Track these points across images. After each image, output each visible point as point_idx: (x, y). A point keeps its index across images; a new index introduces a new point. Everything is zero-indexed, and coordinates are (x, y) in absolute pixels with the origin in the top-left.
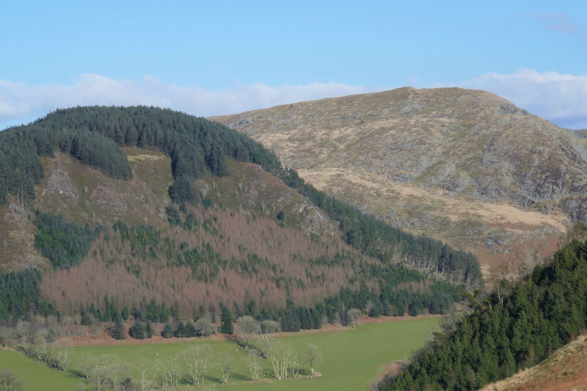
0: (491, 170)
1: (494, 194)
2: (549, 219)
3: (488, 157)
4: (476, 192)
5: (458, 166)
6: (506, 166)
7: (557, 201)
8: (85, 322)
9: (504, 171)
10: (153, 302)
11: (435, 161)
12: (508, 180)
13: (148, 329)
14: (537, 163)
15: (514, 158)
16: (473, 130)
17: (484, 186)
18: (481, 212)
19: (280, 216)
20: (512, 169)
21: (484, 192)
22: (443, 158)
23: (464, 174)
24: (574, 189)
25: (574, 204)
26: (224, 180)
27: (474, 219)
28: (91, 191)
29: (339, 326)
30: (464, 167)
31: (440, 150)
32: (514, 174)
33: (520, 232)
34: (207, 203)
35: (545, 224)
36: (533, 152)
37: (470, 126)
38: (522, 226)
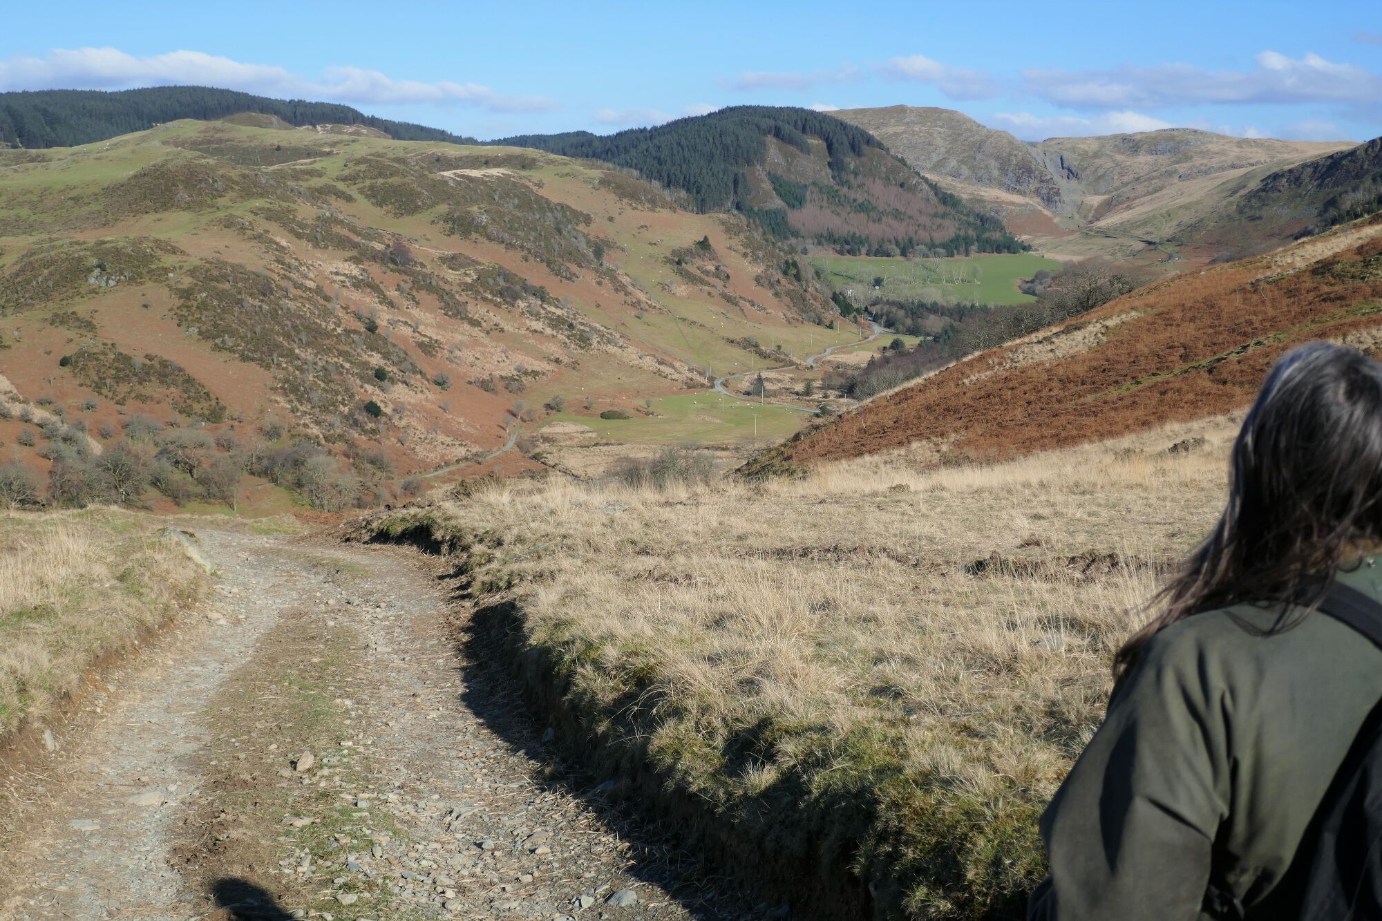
0: (982, 165)
1: (987, 182)
2: (1027, 200)
3: (979, 156)
4: (974, 180)
5: (958, 161)
6: (993, 163)
7: (1032, 189)
8: (820, 243)
9: (992, 166)
10: (854, 234)
11: (941, 157)
12: (996, 173)
13: (859, 250)
14: (1014, 162)
15: (998, 158)
16: (962, 138)
17: (979, 175)
18: (982, 193)
19: (902, 185)
20: (997, 165)
21: (980, 180)
22: (946, 155)
23: (964, 167)
24: (1042, 181)
25: (1044, 191)
26: (863, 159)
27: (978, 197)
28: (793, 161)
29: (963, 257)
30: (962, 162)
31: (943, 150)
32: (999, 169)
33: (1013, 208)
34: (856, 174)
35: (1026, 205)
36: (1010, 154)
37: (959, 135)
38: (1012, 203)
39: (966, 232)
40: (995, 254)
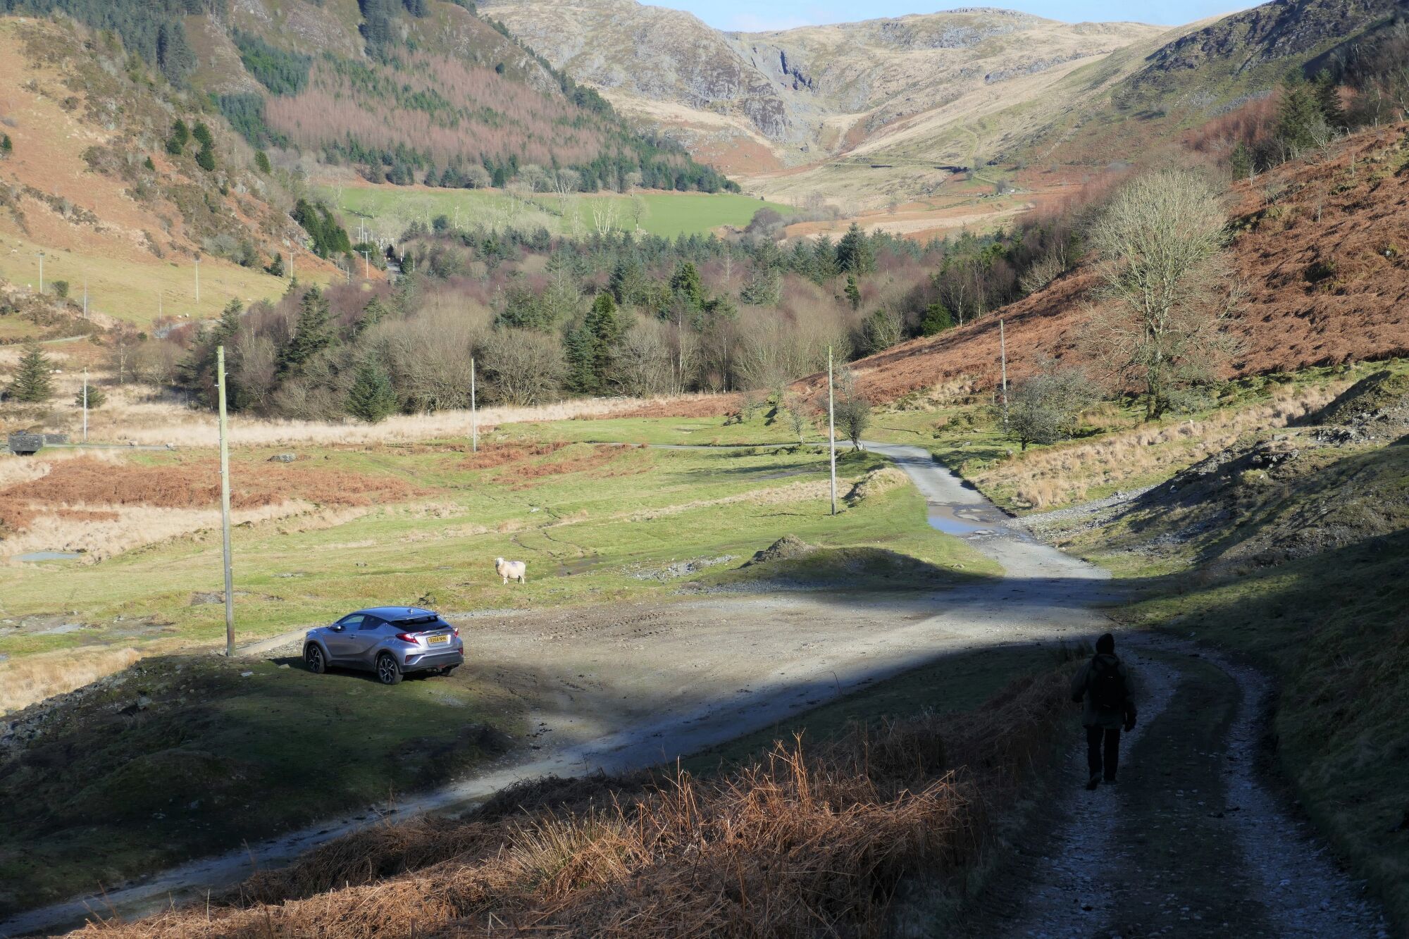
0: (649, 64)
1: (657, 90)
2: (728, 120)
3: (642, 49)
4: (635, 88)
5: (607, 58)
6: (667, 60)
7: (736, 102)
9: (665, 65)
10: (402, 145)
11: (577, 51)
12: (672, 77)
13: (410, 174)
14: (704, 58)
15: (675, 51)
16: (614, 21)
17: (645, 80)
18: (649, 109)
19: (499, 69)
20: (675, 64)
21: (645, 88)
22: (587, 49)
23: (617, 67)
24: (753, 89)
25: (756, 105)
26: (426, 21)
27: (644, 116)
28: (285, 14)
30: (615, 59)
31: (581, 40)
32: (678, 70)
33: (703, 132)
34: (411, 46)
35: (727, 128)
36: (696, 46)
37: (608, 16)
38: (702, 126)
39: (620, 153)
40: (675, 191)
